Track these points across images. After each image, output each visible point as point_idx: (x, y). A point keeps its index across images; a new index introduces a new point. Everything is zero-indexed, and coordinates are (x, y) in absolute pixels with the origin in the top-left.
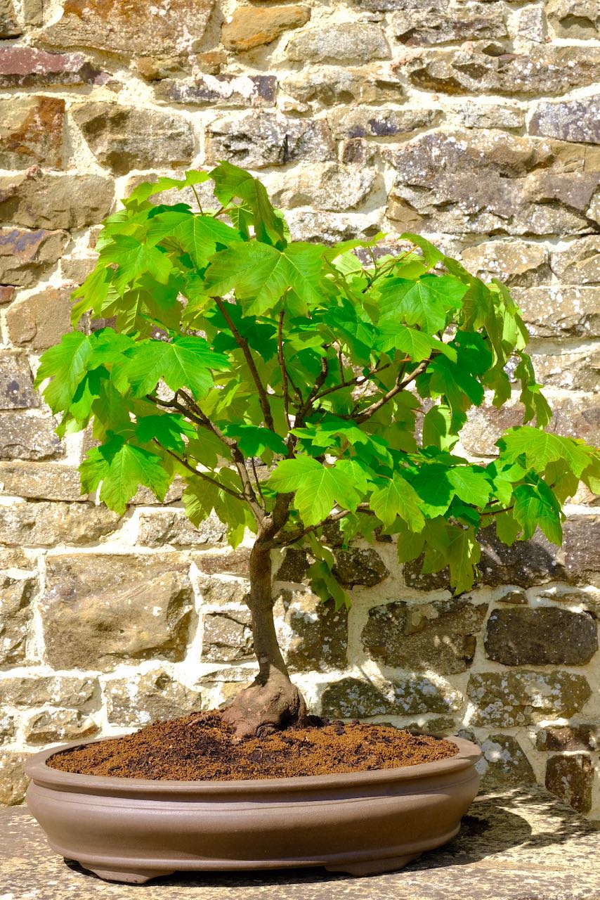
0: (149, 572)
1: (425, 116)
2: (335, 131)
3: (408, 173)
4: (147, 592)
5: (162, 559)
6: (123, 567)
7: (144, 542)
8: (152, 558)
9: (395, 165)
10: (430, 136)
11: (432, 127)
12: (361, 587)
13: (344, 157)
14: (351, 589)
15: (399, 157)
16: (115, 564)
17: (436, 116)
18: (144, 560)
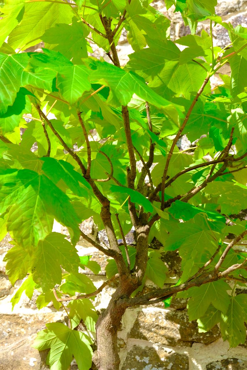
0: (29, 328)
1: (235, 4)
2: (173, 18)
3: (225, 40)
4: (26, 345)
5: (41, 319)
6: (10, 324)
7: (28, 304)
8: (33, 317)
9: (215, 35)
10: (240, 17)
11: (240, 12)
12: (199, 345)
13: (180, 33)
14: (191, 346)
15: (218, 31)
16: (4, 322)
17: (243, 4)
18: (26, 319)
